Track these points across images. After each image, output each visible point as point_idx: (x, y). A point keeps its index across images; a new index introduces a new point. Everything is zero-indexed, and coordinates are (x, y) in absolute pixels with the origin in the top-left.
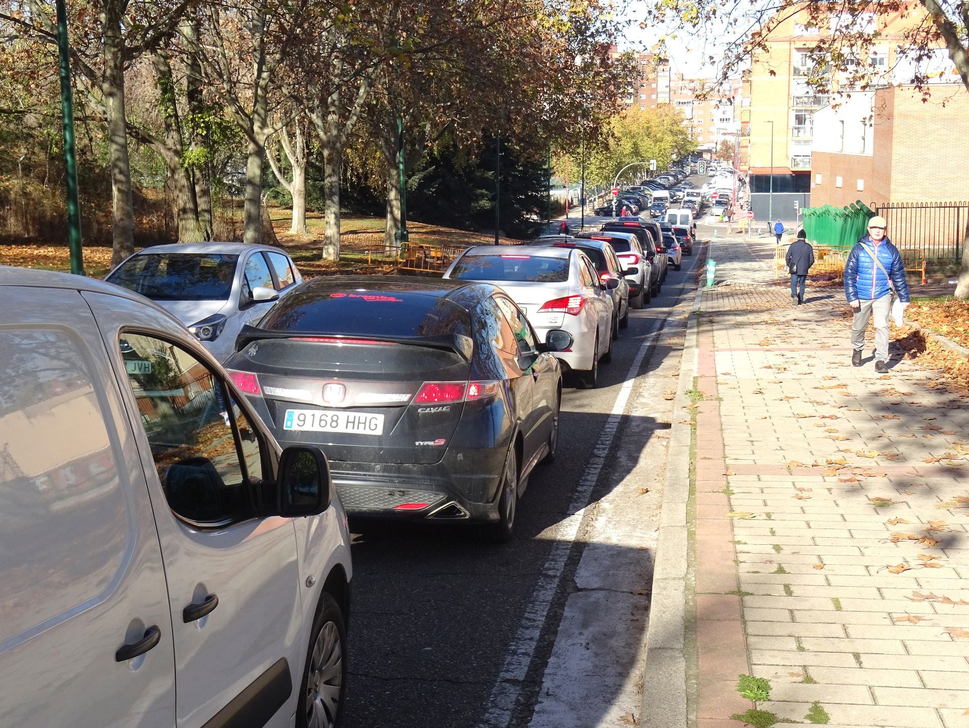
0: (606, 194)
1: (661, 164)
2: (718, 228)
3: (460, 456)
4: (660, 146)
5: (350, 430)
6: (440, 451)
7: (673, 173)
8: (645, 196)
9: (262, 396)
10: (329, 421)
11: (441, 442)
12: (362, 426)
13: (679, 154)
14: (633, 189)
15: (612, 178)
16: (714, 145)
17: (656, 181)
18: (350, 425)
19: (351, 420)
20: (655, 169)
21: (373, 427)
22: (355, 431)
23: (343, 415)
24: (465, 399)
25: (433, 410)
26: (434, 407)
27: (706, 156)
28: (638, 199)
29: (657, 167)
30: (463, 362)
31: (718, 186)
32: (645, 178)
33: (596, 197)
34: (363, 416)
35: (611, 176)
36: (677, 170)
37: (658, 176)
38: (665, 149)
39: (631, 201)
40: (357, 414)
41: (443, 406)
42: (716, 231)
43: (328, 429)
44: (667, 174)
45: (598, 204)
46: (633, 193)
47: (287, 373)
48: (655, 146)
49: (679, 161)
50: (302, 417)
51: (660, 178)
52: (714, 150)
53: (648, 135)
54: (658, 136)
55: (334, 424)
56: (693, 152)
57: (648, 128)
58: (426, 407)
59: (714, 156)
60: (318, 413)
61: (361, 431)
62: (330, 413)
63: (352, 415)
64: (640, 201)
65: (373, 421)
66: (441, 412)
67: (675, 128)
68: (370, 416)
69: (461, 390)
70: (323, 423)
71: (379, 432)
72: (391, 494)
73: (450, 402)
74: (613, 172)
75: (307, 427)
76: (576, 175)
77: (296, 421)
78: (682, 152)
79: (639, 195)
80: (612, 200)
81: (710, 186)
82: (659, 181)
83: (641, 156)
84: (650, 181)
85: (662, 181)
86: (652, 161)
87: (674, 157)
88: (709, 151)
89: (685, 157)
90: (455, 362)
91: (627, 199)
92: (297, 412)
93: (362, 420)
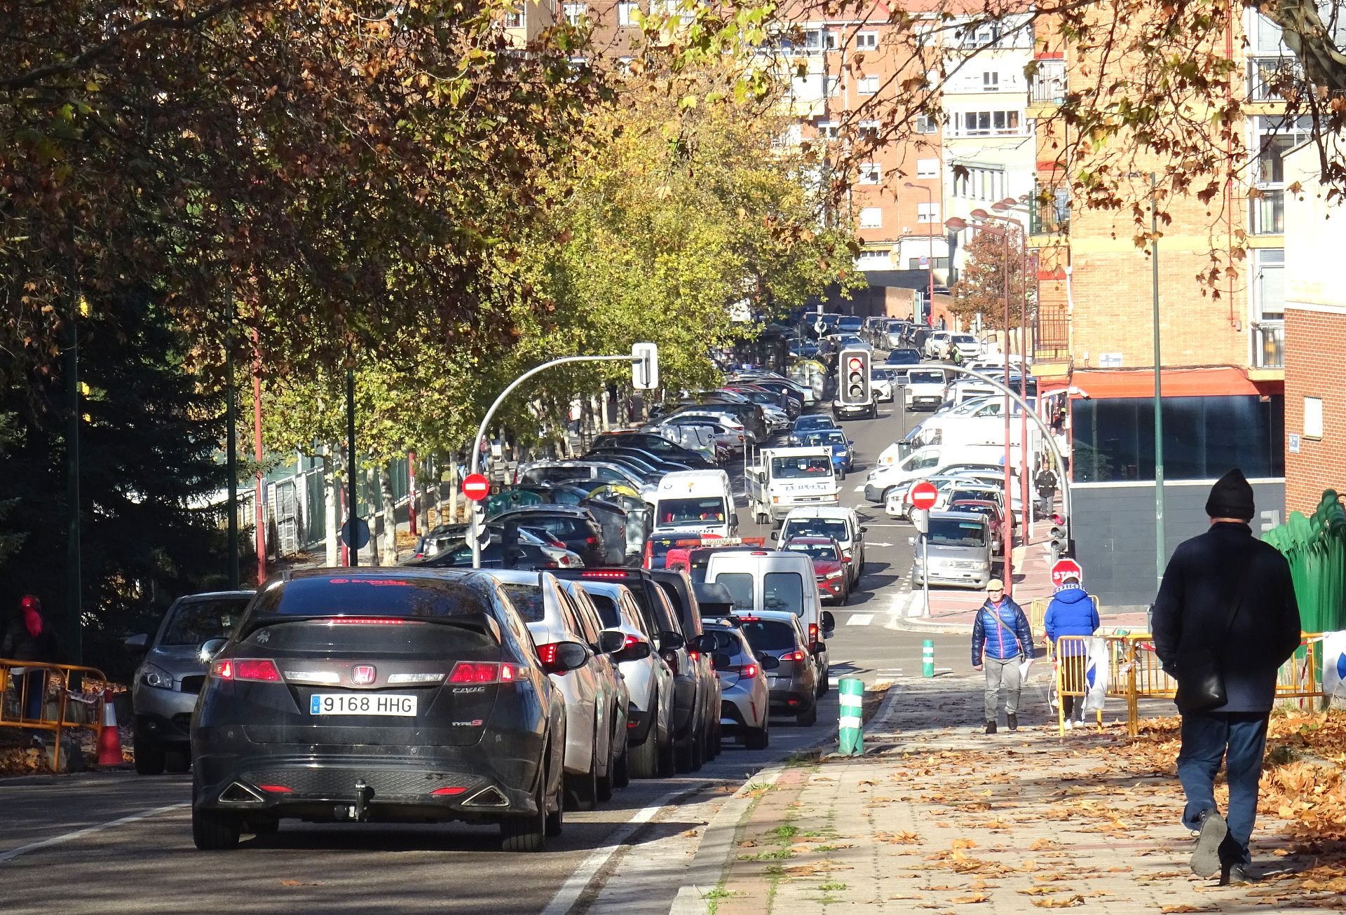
0: (430, 501)
1: (679, 357)
2: (936, 640)
3: (498, 738)
4: (671, 272)
5: (382, 712)
6: (478, 729)
7: (734, 396)
8: (610, 507)
9: (283, 681)
10: (359, 704)
11: (480, 723)
12: (394, 708)
13: (763, 300)
14: (552, 474)
15: (462, 428)
16: (942, 249)
17: (658, 439)
18: (382, 708)
19: (383, 701)
20: (654, 384)
21: (406, 708)
22: (388, 713)
23: (373, 698)
24: (499, 681)
25: (468, 691)
26: (469, 687)
27: (901, 306)
28: (581, 523)
29: (664, 370)
30: (492, 644)
31: (948, 454)
32: (603, 425)
33: (387, 513)
34: (395, 698)
35: (455, 417)
36: (760, 378)
37: (668, 410)
38: (694, 286)
39: (549, 528)
40: (389, 697)
41: (478, 686)
42: (928, 650)
43: (359, 712)
44: (711, 400)
45: (397, 548)
46: (553, 496)
47: (310, 656)
48: (649, 269)
49: (765, 338)
50: (329, 702)
51: (677, 423)
52: (942, 274)
53: (614, 220)
54: (659, 219)
55: (365, 707)
56: (834, 288)
57: (611, 185)
58: (461, 687)
59: (940, 306)
60: (346, 697)
61: (394, 712)
62: (359, 696)
63: (383, 697)
64: (587, 532)
65: (407, 703)
66: (476, 693)
67: (740, 176)
68: (402, 697)
69: (495, 672)
70: (353, 707)
71: (413, 713)
72: (429, 777)
73: (484, 683)
74: (462, 400)
75: (336, 711)
76: (296, 415)
77: (323, 706)
78: (780, 292)
79: (584, 502)
80: (463, 528)
81: (917, 454)
82: (671, 434)
83: (583, 322)
84: (625, 438)
85: (684, 438)
86: (638, 350)
87: (742, 313)
88: (916, 279)
89: (795, 316)
90: (485, 644)
91: (530, 520)
92: (323, 697)
93: (395, 702)
